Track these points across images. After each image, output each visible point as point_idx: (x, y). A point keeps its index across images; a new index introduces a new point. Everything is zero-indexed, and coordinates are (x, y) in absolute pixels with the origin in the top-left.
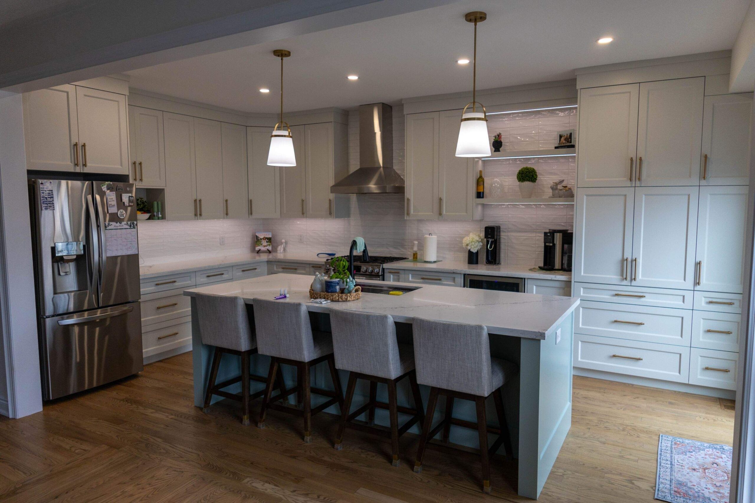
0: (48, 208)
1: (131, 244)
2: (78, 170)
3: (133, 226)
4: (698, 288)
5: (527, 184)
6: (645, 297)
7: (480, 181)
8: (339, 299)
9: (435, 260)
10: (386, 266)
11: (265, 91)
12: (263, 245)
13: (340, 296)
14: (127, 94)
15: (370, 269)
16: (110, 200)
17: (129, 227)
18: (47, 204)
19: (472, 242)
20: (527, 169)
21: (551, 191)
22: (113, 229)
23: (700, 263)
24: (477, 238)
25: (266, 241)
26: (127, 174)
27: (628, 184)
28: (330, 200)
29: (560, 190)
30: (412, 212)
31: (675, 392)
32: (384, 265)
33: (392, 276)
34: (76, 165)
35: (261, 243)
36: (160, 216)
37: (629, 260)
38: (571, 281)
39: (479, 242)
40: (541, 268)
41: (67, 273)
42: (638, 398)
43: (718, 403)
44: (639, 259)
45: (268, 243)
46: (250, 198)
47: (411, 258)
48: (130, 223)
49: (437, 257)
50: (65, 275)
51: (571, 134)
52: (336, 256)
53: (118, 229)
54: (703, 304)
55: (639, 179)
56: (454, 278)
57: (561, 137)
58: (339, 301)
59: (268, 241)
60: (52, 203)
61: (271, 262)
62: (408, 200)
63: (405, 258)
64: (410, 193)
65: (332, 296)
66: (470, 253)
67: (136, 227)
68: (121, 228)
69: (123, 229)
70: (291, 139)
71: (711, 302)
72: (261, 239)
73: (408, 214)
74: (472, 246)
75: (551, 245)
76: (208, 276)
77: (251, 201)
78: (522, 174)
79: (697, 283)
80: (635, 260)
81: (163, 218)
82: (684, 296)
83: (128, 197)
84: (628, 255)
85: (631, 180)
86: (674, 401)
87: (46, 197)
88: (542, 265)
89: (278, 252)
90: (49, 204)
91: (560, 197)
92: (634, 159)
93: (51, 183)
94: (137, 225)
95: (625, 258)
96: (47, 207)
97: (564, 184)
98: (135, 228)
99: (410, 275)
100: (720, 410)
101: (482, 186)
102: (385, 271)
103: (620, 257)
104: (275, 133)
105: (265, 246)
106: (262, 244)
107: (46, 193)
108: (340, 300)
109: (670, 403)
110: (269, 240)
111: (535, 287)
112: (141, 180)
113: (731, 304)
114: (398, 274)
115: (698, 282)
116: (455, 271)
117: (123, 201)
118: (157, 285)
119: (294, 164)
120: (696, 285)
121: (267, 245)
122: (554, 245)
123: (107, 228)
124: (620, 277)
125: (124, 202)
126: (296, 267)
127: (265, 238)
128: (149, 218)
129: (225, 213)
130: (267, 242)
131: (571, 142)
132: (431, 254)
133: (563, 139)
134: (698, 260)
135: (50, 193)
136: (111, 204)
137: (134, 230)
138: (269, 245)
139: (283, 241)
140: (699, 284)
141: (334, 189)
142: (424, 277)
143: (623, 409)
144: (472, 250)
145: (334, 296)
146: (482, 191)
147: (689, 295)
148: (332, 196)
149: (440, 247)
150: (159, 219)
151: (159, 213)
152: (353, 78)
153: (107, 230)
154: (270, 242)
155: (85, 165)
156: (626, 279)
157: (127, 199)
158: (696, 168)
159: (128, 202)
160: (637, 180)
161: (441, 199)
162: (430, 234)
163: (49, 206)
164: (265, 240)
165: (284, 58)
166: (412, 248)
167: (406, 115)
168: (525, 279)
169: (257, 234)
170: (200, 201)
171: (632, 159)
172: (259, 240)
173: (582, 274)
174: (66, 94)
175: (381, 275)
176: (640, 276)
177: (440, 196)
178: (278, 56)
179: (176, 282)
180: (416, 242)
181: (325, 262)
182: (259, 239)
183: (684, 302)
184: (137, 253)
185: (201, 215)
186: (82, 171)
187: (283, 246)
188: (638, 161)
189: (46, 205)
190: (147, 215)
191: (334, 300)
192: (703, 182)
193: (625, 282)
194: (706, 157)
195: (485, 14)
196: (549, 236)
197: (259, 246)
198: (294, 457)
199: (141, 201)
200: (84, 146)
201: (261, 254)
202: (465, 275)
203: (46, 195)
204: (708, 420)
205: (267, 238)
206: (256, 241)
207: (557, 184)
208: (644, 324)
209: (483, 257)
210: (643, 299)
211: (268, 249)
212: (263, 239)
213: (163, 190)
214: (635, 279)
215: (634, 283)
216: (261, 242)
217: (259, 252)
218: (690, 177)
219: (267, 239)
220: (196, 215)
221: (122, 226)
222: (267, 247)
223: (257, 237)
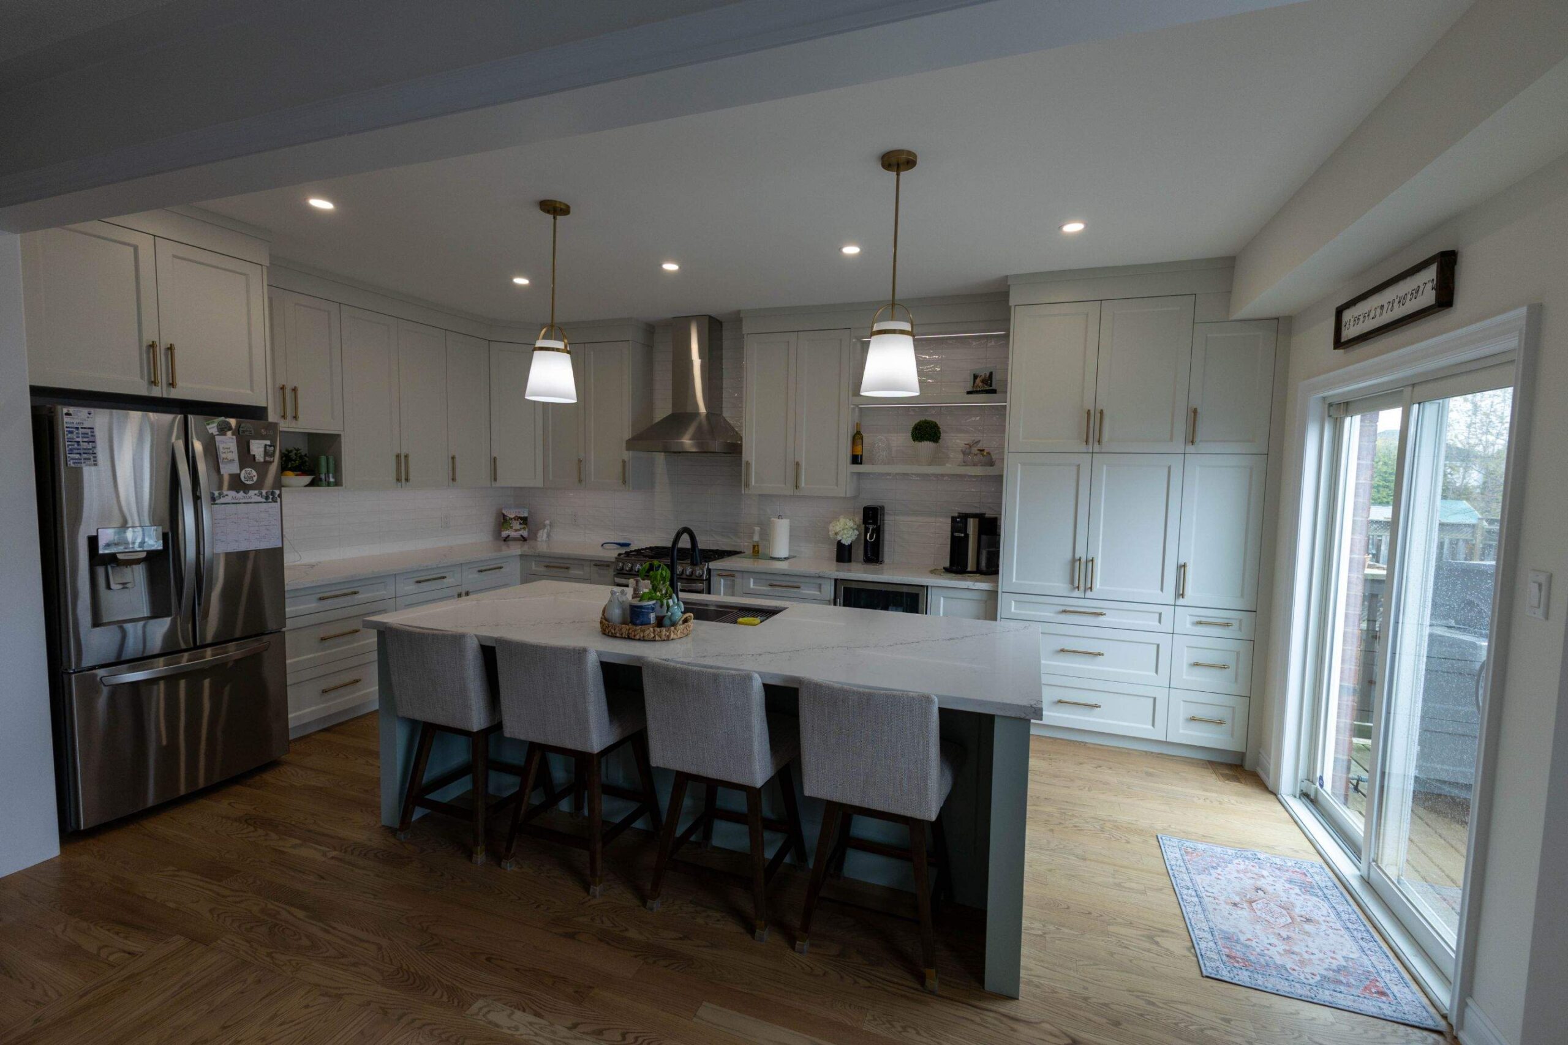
0: (83, 461)
1: (268, 530)
2: (156, 392)
3: (272, 498)
4: (1181, 601)
5: (926, 446)
6: (1105, 614)
7: (857, 437)
8: (655, 636)
9: (786, 555)
10: (713, 565)
11: (521, 281)
12: (514, 528)
13: (656, 632)
14: (266, 262)
15: (689, 570)
16: (224, 451)
17: (264, 500)
18: (80, 454)
19: (843, 530)
20: (926, 422)
21: (961, 456)
22: (229, 504)
23: (1184, 566)
24: (851, 524)
25: (518, 522)
26: (264, 405)
27: (1083, 447)
28: (624, 462)
29: (976, 455)
30: (753, 482)
31: (1146, 752)
32: (710, 563)
33: (722, 580)
34: (154, 383)
36: (332, 480)
37: (1083, 560)
38: (997, 592)
39: (853, 530)
40: (947, 570)
41: (128, 585)
42: (1100, 767)
43: (1211, 771)
44: (1098, 557)
45: (523, 526)
46: (494, 455)
47: (749, 551)
48: (266, 493)
49: (790, 550)
50: (123, 588)
51: (991, 374)
52: (633, 547)
53: (240, 503)
54: (1188, 625)
55: (1099, 442)
56: (820, 585)
57: (975, 377)
58: (655, 641)
59: (522, 522)
60: (91, 451)
61: (526, 556)
62: (747, 463)
63: (740, 553)
64: (751, 452)
65: (644, 631)
66: (840, 544)
67: (279, 499)
68: (246, 501)
69: (251, 503)
70: (568, 356)
71: (1200, 623)
72: (511, 519)
73: (747, 485)
74: (844, 536)
75: (963, 535)
76: (419, 582)
77: (495, 459)
78: (920, 429)
79: (1180, 594)
80: (1092, 560)
81: (338, 483)
82: (1160, 614)
83: (263, 445)
84: (1081, 553)
85: (1087, 442)
86: (1152, 770)
87: (77, 440)
88: (947, 564)
89: (539, 539)
90: (84, 453)
91: (974, 466)
92: (1092, 412)
93: (90, 414)
94: (280, 496)
95: (1077, 557)
96: (80, 459)
97: (980, 446)
98: (276, 502)
99: (752, 580)
100: (1220, 783)
101: (860, 446)
102: (712, 572)
103: (1069, 556)
104: (540, 343)
105: (516, 530)
106: (511, 527)
107: (78, 433)
108: (657, 638)
109: (1148, 774)
110: (524, 520)
111: (942, 599)
112: (295, 418)
113: (1227, 625)
114: (733, 578)
115: (1181, 592)
116: (821, 574)
117: (252, 453)
118: (322, 599)
119: (573, 400)
120: (1178, 598)
121: (521, 528)
122: (967, 536)
123: (216, 502)
124: (1069, 586)
125: (254, 455)
126: (568, 565)
127: (517, 518)
128: (312, 484)
129: (451, 477)
130: (520, 524)
131: (991, 385)
132: (781, 546)
133: (978, 380)
134: (1181, 562)
135: (87, 434)
136: (226, 459)
137: (273, 504)
138: (524, 528)
139: (547, 522)
140: (1183, 595)
141: (633, 443)
142: (774, 583)
143: (1087, 789)
144: (843, 542)
145: (647, 632)
146: (860, 453)
147: (1167, 612)
148: (627, 455)
149: (793, 537)
150: (329, 484)
151: (331, 475)
152: (671, 267)
153: (217, 504)
154: (526, 524)
155: (172, 385)
156: (1078, 587)
157: (262, 450)
158: (1181, 427)
159: (262, 455)
160: (1096, 444)
161: (797, 464)
162: (780, 517)
163: (85, 459)
164: (518, 520)
165: (558, 217)
166: (751, 537)
167: (745, 336)
168: (927, 587)
169: (504, 512)
170: (406, 456)
171: (1089, 412)
172: (507, 520)
173: (1014, 580)
174: (132, 249)
175: (706, 580)
176: (1098, 584)
177: (796, 460)
178: (548, 212)
179: (358, 593)
180: (757, 529)
181: (616, 558)
182: (508, 518)
183: (1160, 622)
184: (280, 546)
185: (407, 480)
186: (165, 396)
187: (546, 531)
188: (1098, 415)
189: (77, 456)
190: (307, 479)
191: (646, 638)
192: (1190, 449)
193: (1076, 593)
194: (1195, 411)
195: (915, 156)
196: (959, 523)
197: (507, 529)
198: (571, 936)
199: (296, 454)
200: (171, 349)
201: (511, 543)
202: (836, 580)
203: (78, 437)
204: (1211, 802)
205: (521, 518)
206: (503, 521)
207: (970, 446)
208: (1103, 655)
209: (859, 552)
210: (1102, 618)
211: (522, 536)
212: (515, 518)
213: (339, 436)
214: (1091, 588)
215: (1089, 594)
216: (511, 524)
217: (506, 539)
218: (1171, 439)
219: (521, 520)
220: (398, 480)
221: (250, 497)
222: (521, 532)
223: (504, 516)
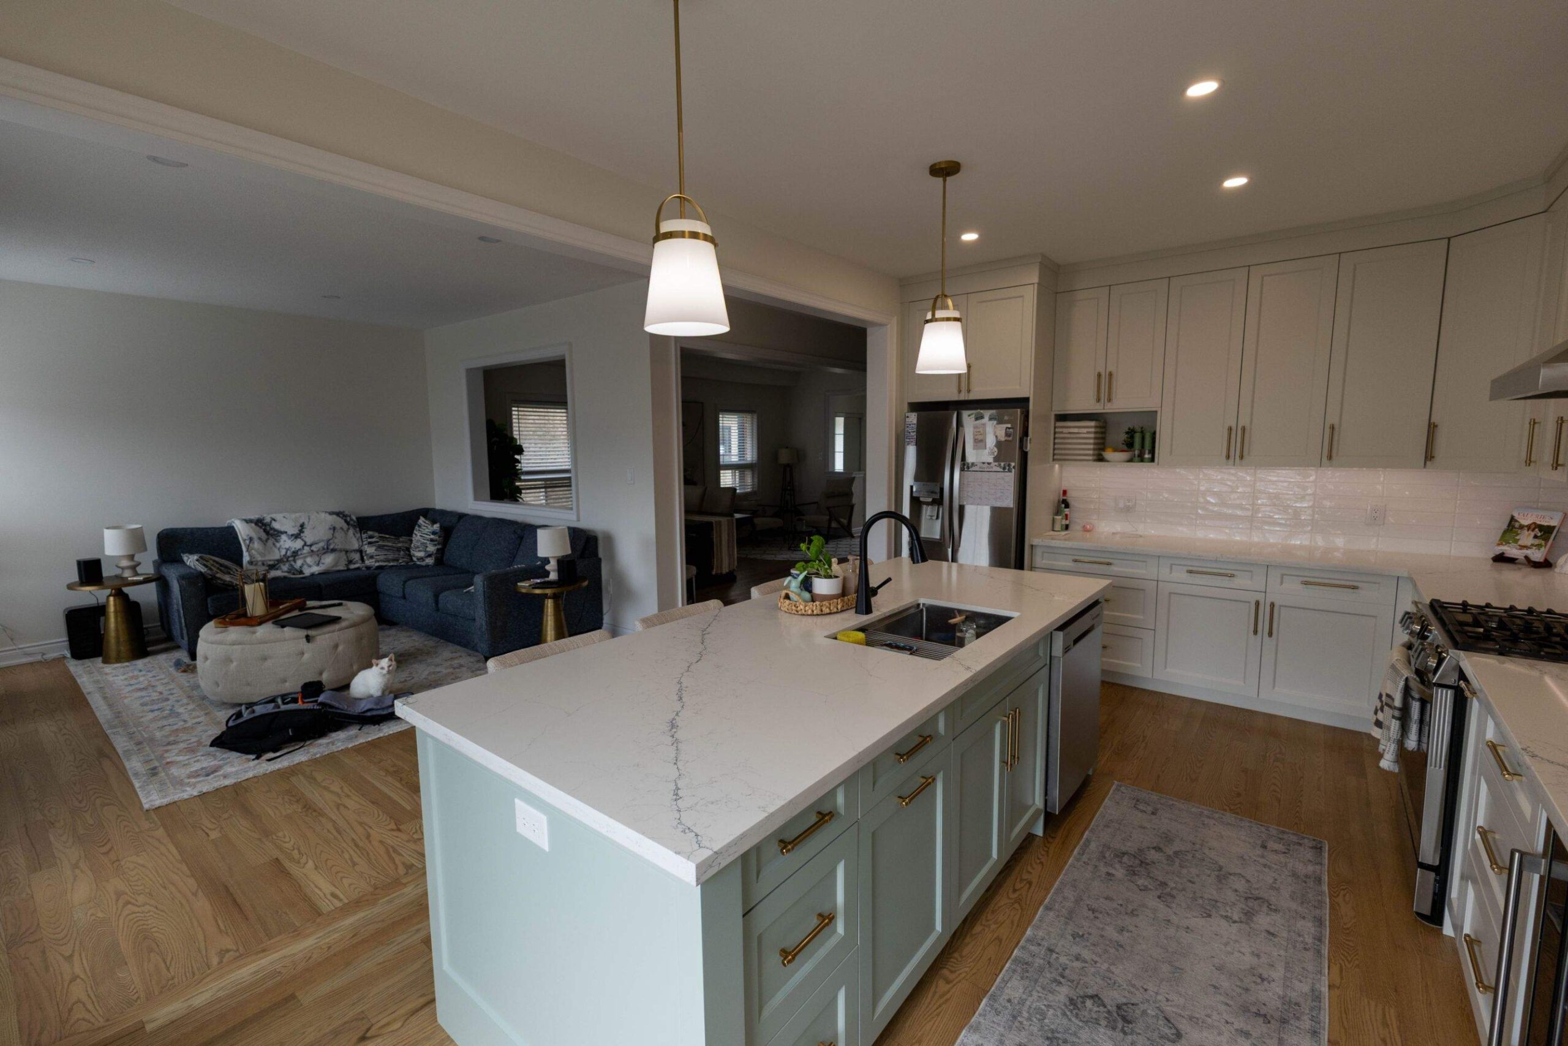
1: (1002, 492)
2: (961, 397)
3: (1008, 469)
12: (1520, 543)
14: (1037, 282)
22: (976, 471)
25: (1533, 534)
34: (960, 391)
35: (1517, 538)
36: (1147, 457)
45: (1537, 542)
46: (1434, 420)
48: (1004, 464)
50: (933, 519)
53: (984, 471)
59: (1539, 534)
68: (987, 469)
69: (992, 471)
72: (1522, 527)
76: (1190, 572)
83: (1004, 428)
87: (910, 431)
96: (910, 442)
98: (1010, 471)
105: (1522, 547)
106: (1516, 541)
107: (910, 427)
110: (1546, 532)
112: (1110, 400)
118: (1076, 561)
121: (1532, 545)
125: (997, 436)
127: (1534, 527)
128: (1131, 460)
129: (1324, 453)
130: (1536, 537)
135: (913, 427)
137: (1007, 473)
138: (1540, 545)
150: (1146, 460)
151: (1146, 451)
153: (969, 471)
154: (1546, 539)
155: (967, 391)
157: (1003, 432)
159: (1003, 436)
164: (1533, 530)
169: (1517, 513)
170: (1243, 429)
172: (1514, 527)
179: (1110, 564)
182: (1517, 525)
185: (1244, 457)
197: (1511, 543)
205: (1541, 527)
206: (1510, 529)
211: (1531, 558)
212: (1529, 527)
216: (1518, 534)
217: (1505, 559)
219: (1540, 531)
220: (1228, 457)
221: (992, 468)
222: (1529, 552)
223: (1512, 519)
